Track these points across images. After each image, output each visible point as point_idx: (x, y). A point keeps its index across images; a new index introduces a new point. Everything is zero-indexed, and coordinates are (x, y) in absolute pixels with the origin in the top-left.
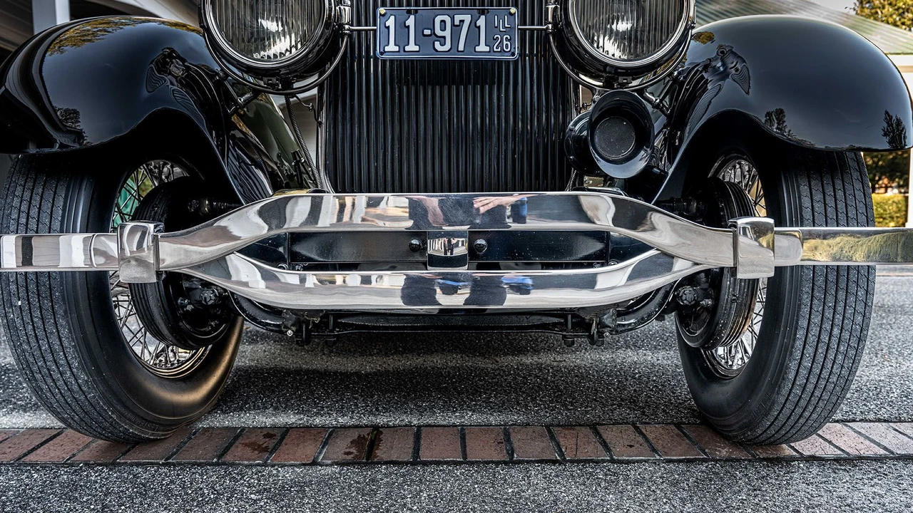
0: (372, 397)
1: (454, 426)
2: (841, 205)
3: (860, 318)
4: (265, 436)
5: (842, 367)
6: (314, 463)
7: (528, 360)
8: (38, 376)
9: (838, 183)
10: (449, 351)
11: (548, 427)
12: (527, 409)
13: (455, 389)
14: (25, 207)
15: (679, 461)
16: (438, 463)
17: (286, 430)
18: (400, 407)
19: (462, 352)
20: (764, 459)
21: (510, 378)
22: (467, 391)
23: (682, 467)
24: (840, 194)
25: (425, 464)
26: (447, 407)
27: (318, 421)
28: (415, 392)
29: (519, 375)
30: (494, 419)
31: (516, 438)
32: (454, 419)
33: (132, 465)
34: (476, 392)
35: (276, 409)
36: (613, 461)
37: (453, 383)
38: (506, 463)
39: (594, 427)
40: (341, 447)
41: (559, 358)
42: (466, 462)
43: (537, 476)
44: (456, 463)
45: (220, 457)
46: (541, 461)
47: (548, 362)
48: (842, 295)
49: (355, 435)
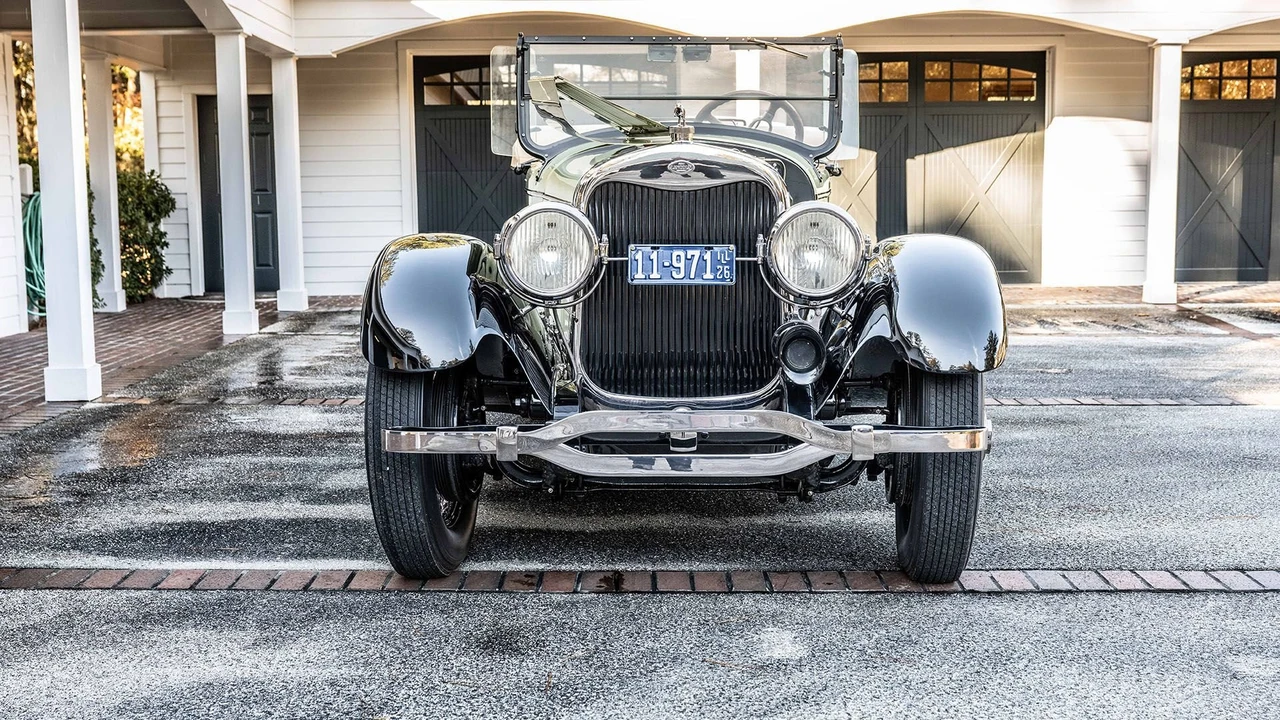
0: (605, 551)
1: (684, 571)
2: (955, 404)
3: (966, 481)
4: (526, 576)
5: (959, 515)
6: (575, 592)
7: (760, 521)
8: (391, 520)
9: (955, 389)
10: (674, 512)
11: (765, 573)
12: (749, 560)
13: (684, 545)
14: (390, 402)
15: (862, 593)
16: (673, 593)
17: (541, 574)
18: (633, 558)
19: (689, 512)
20: (933, 592)
21: (738, 537)
22: (695, 547)
23: (864, 595)
24: (955, 395)
25: (662, 593)
26: (675, 559)
27: (563, 567)
28: (645, 548)
29: (747, 534)
30: (720, 567)
31: (735, 580)
32: (685, 567)
33: (435, 592)
34: (704, 547)
35: (520, 559)
36: (811, 592)
37: (681, 541)
38: (725, 593)
39: (804, 573)
40: (593, 583)
41: (794, 519)
42: (694, 591)
43: (748, 600)
44: (686, 593)
45: (500, 588)
46: (753, 592)
47: (782, 523)
48: (953, 466)
49: (602, 576)
